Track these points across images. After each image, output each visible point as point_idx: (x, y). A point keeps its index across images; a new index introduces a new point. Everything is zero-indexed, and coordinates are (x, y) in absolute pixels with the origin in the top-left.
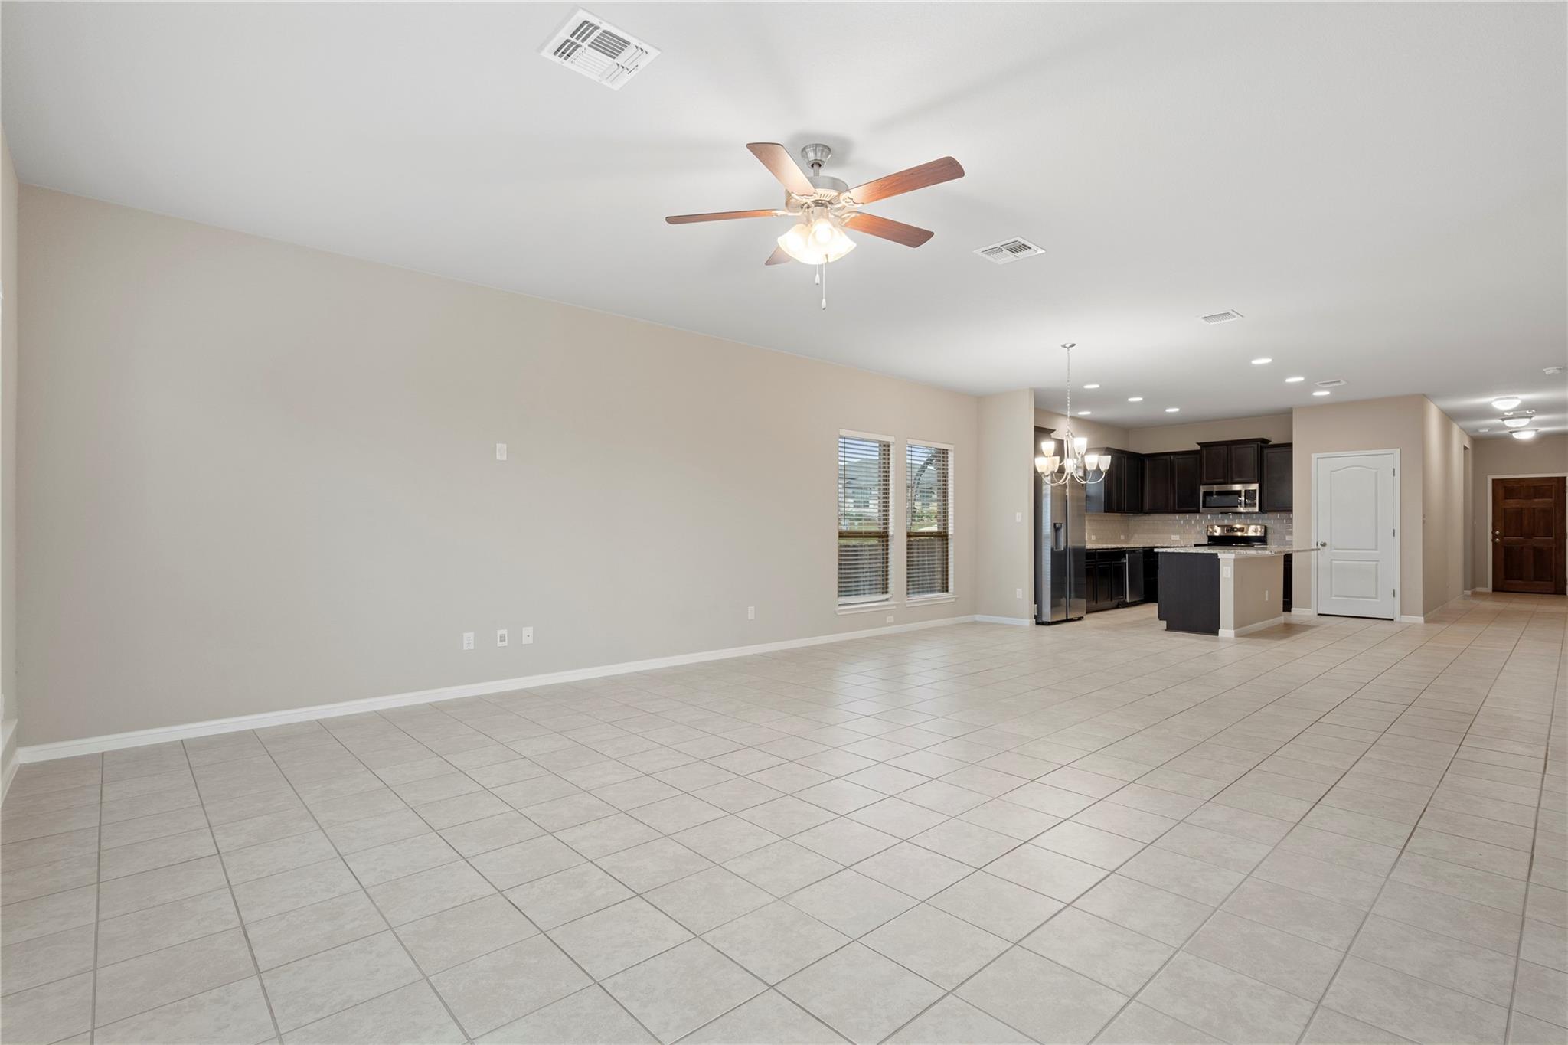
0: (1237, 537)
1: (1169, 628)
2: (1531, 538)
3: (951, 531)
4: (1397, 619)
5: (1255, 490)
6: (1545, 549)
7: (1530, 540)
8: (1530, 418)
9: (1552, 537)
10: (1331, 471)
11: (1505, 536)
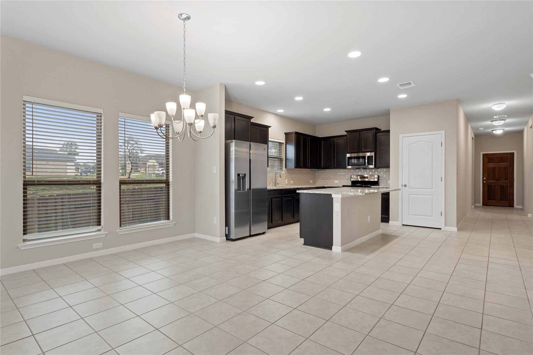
0: (366, 181)
1: (305, 244)
2: (499, 181)
3: (171, 180)
4: (443, 229)
5: (373, 156)
6: (505, 186)
7: (498, 182)
8: (505, 121)
9: (508, 180)
10: (409, 144)
11: (488, 180)
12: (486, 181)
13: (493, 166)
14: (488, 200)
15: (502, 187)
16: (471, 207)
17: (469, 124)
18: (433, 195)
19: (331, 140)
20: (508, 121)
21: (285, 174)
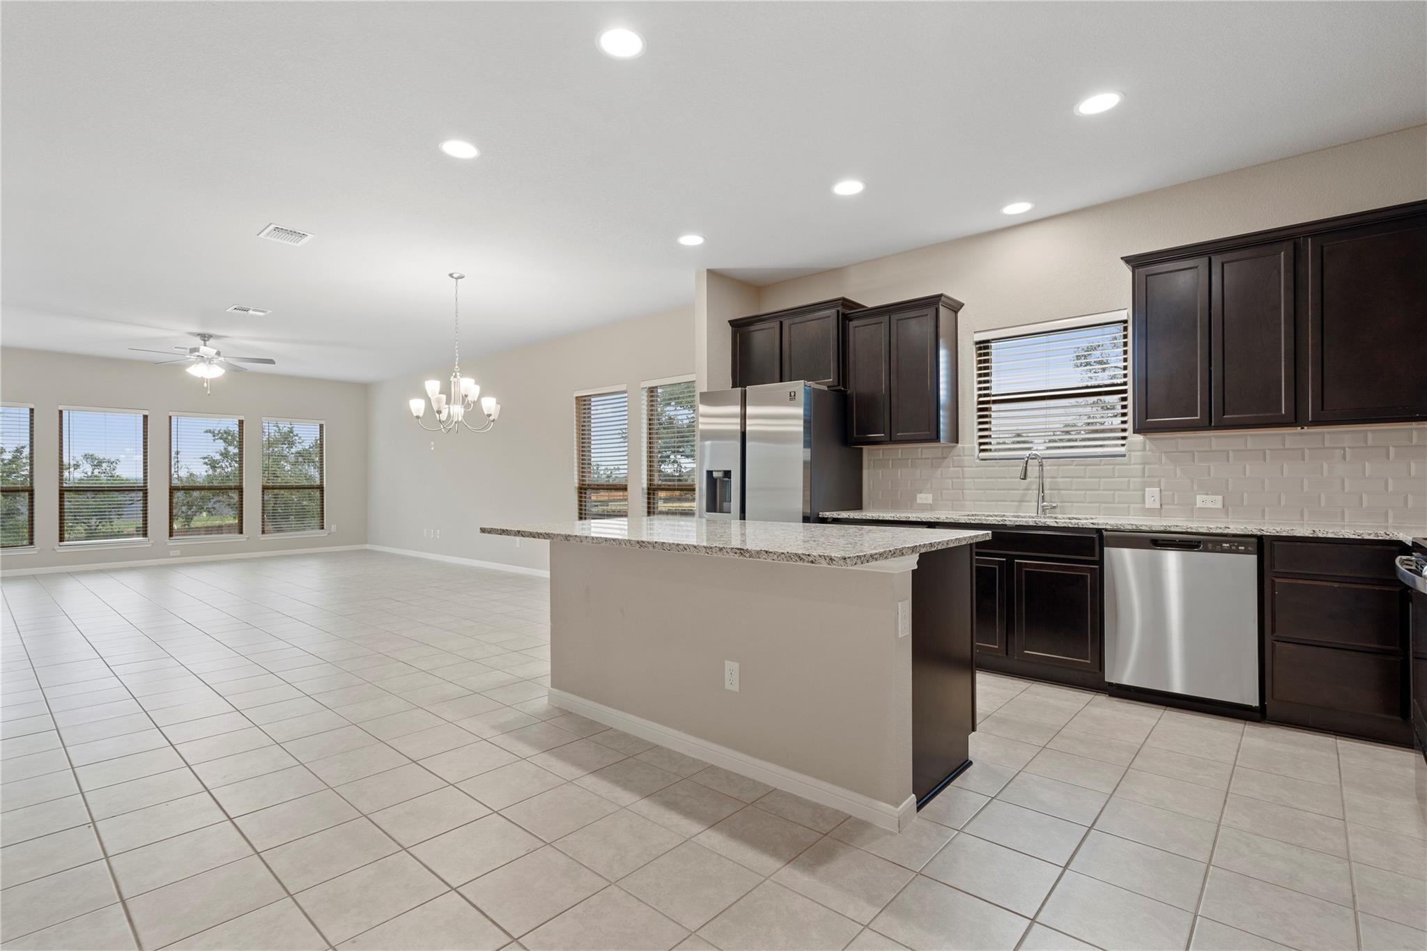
21: (1144, 464)
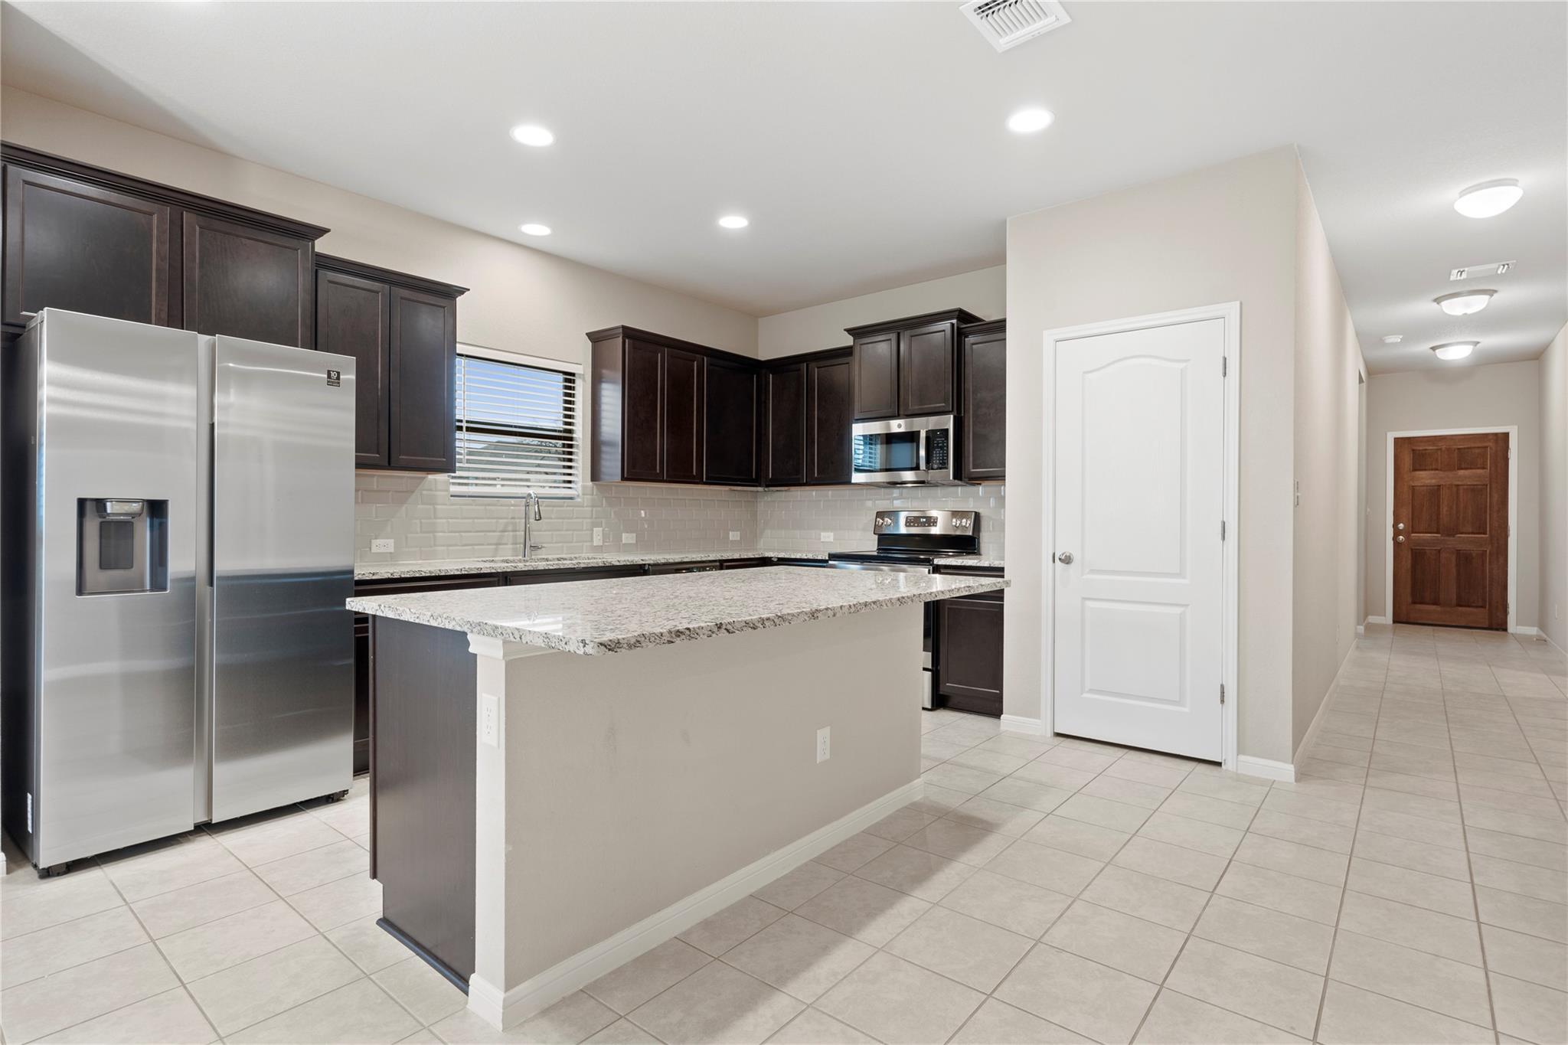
2: (1454, 536)
4: (1229, 766)
5: (947, 431)
6: (1474, 555)
7: (1451, 538)
8: (1492, 295)
9: (1485, 533)
10: (1085, 373)
11: (1413, 533)
12: (1407, 537)
13: (1433, 481)
14: (1414, 603)
15: (1464, 559)
16: (1356, 629)
17: (1348, 312)
18: (1187, 605)
19: (799, 370)
20: (1510, 295)
21: (593, 506)
